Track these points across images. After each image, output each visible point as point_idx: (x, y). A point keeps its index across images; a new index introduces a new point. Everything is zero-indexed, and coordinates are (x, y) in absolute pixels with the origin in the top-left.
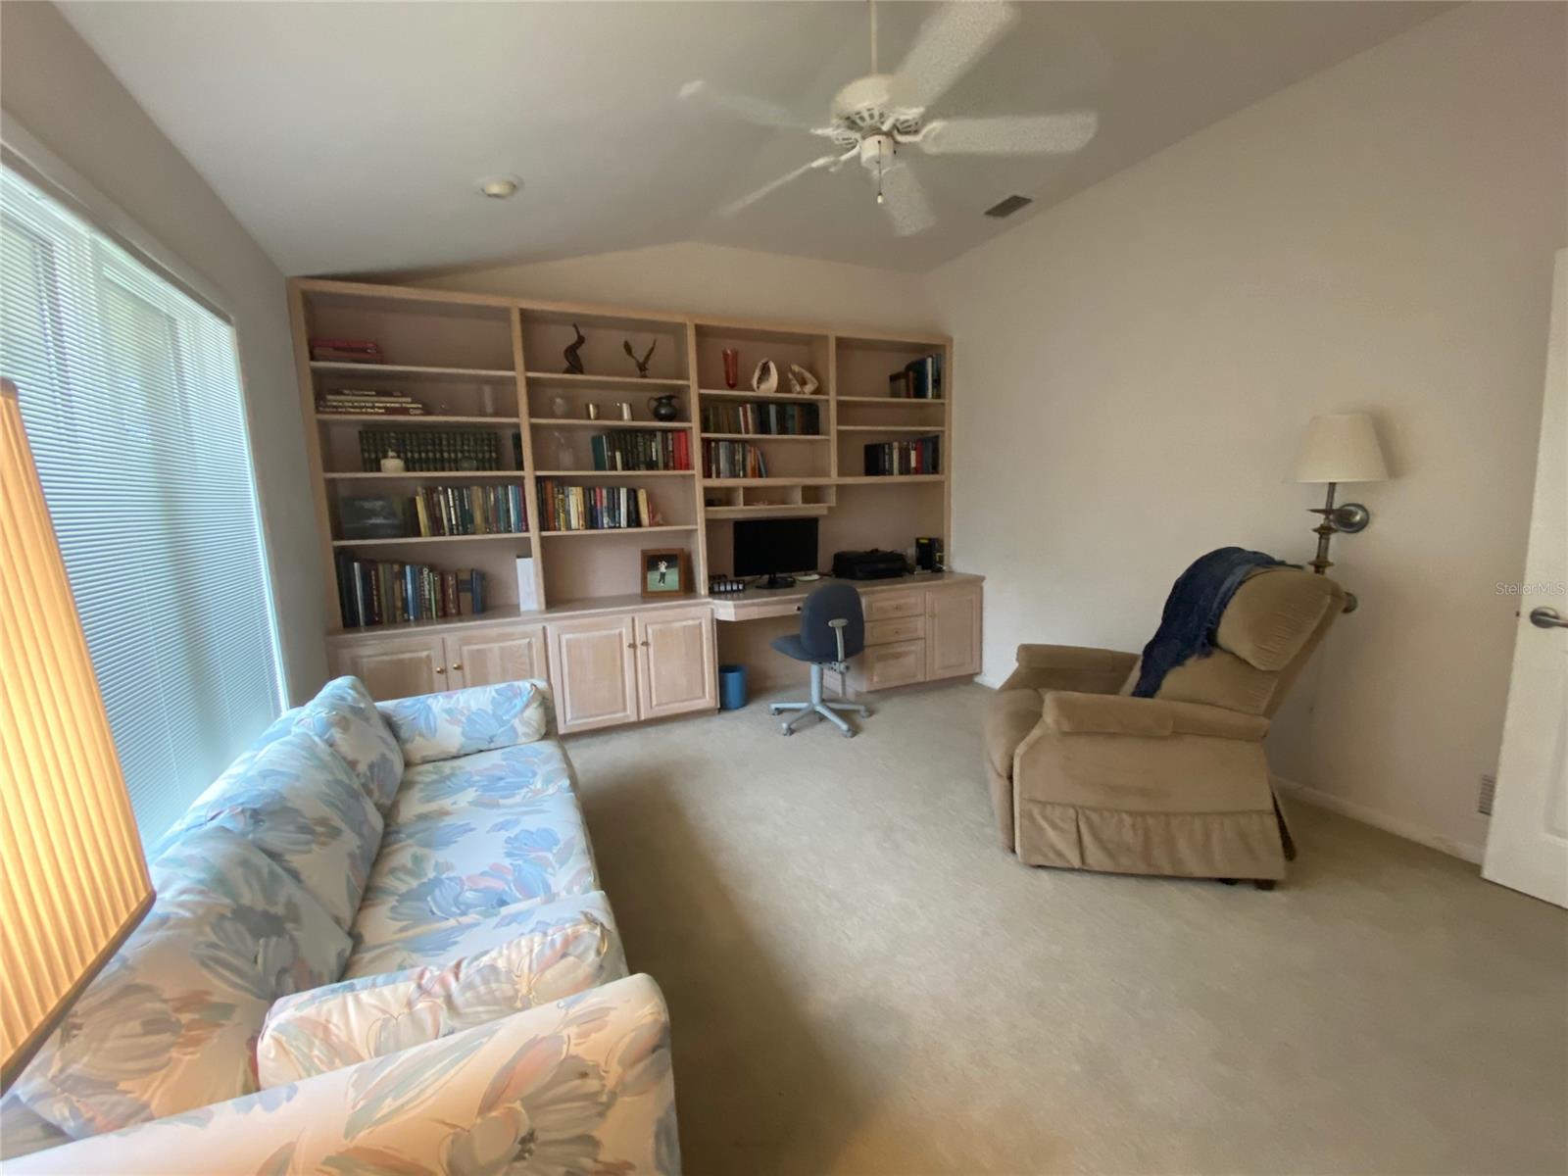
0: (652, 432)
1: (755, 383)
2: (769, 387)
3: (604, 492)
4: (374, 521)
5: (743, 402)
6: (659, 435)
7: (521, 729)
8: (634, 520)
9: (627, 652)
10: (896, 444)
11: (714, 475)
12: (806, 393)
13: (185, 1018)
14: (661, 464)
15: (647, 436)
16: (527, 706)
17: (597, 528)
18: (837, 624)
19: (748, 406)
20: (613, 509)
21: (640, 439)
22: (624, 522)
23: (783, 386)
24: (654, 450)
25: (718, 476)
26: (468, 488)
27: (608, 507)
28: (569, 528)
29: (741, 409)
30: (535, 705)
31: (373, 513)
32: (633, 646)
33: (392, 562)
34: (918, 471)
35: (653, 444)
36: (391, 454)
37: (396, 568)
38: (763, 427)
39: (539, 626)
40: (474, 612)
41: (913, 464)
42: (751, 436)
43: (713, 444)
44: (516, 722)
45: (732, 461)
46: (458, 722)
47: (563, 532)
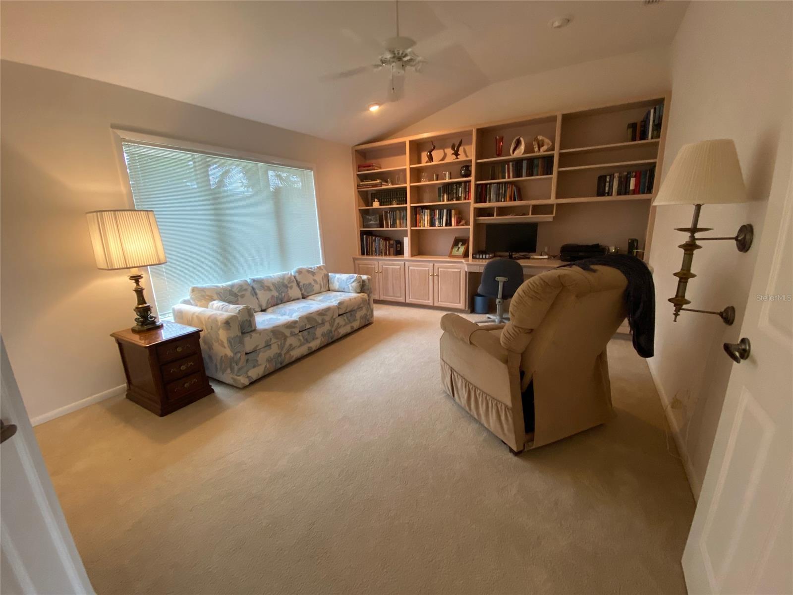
0: (459, 183)
1: (511, 152)
2: (520, 152)
3: (437, 211)
4: (371, 223)
5: (507, 162)
6: (463, 184)
7: (351, 288)
8: (449, 223)
9: (431, 278)
10: (616, 175)
11: (487, 201)
12: (543, 151)
13: (207, 297)
14: (462, 198)
15: (458, 186)
16: (354, 282)
17: (434, 226)
18: (501, 280)
19: (511, 164)
20: (441, 218)
21: (455, 187)
22: (444, 224)
23: (529, 149)
24: (460, 191)
25: (490, 201)
26: (396, 211)
27: (438, 218)
28: (424, 226)
29: (506, 166)
30: (356, 282)
31: (371, 220)
32: (433, 275)
33: (374, 236)
34: (634, 192)
35: (460, 189)
36: (376, 200)
37: (374, 238)
38: (518, 174)
39: (403, 263)
40: (394, 255)
41: (632, 187)
42: (512, 179)
43: (488, 186)
44: (350, 286)
45: (498, 194)
46: (339, 282)
47: (422, 228)
